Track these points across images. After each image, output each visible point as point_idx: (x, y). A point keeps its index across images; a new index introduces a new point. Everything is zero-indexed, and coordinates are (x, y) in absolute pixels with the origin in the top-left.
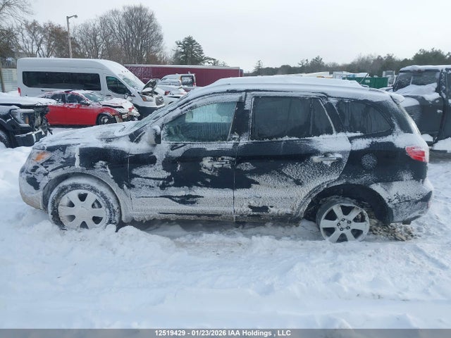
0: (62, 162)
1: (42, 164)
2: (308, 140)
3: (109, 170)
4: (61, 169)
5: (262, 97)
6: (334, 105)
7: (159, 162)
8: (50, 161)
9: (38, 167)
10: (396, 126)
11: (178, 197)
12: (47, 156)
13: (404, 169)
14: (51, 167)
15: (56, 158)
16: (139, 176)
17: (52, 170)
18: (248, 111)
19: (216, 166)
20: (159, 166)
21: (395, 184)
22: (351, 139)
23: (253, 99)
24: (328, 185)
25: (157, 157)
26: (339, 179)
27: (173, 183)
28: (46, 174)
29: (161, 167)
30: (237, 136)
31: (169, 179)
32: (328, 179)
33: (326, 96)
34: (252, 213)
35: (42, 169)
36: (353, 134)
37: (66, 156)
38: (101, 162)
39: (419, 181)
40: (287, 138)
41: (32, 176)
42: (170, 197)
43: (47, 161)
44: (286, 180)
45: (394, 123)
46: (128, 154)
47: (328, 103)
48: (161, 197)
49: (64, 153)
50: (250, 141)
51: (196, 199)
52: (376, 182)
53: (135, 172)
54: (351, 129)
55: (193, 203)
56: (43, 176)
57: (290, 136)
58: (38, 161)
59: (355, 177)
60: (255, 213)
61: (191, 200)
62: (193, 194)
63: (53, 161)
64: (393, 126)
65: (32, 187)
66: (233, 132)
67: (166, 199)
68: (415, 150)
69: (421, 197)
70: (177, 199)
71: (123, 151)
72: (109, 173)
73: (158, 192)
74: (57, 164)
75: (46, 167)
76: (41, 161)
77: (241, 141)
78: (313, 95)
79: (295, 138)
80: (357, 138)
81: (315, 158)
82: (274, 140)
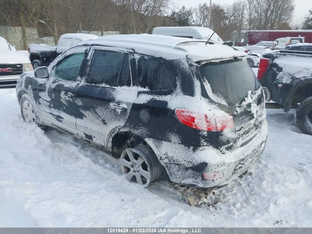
2: (114, 89)
3: (32, 91)
5: (99, 50)
6: (137, 60)
7: (47, 90)
10: (179, 86)
11: (55, 116)
13: (172, 131)
16: (41, 98)
18: (88, 60)
19: (66, 99)
21: (165, 143)
22: (139, 93)
23: (94, 51)
24: (119, 129)
25: (47, 87)
26: (124, 126)
27: (52, 105)
29: (47, 94)
30: (80, 79)
31: (51, 102)
32: (119, 125)
33: (134, 52)
34: (85, 139)
36: (143, 89)
38: (30, 86)
39: (189, 148)
40: (103, 85)
42: (53, 115)
44: (98, 118)
45: (177, 83)
46: (38, 83)
47: (133, 58)
48: (50, 113)
50: (86, 83)
51: (61, 119)
52: (149, 137)
53: (40, 95)
54: (143, 84)
55: (61, 121)
57: (106, 84)
59: (135, 128)
60: (87, 139)
62: (60, 115)
64: (175, 86)
66: (78, 76)
67: (51, 115)
68: (185, 114)
69: (190, 165)
72: (32, 93)
73: (49, 110)
77: (81, 83)
78: (126, 51)
79: (107, 86)
80: (144, 92)
81: (112, 105)
82: (97, 85)
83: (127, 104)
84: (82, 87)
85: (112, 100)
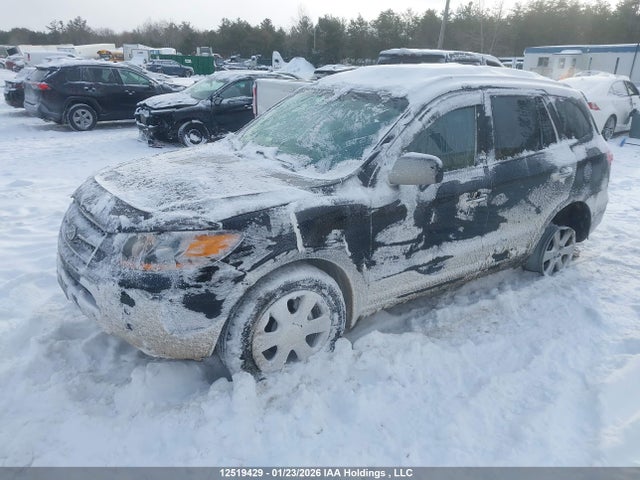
0: (269, 247)
1: (226, 261)
2: (542, 153)
3: (346, 245)
4: (272, 260)
6: (554, 105)
7: (410, 214)
8: (243, 250)
9: (217, 268)
11: (424, 265)
12: (233, 240)
14: (247, 263)
15: (255, 240)
16: (383, 245)
17: (254, 267)
18: (489, 117)
19: (472, 206)
20: (410, 221)
22: (572, 148)
24: (560, 208)
25: (408, 206)
26: (569, 198)
27: (422, 244)
28: (238, 280)
29: (412, 221)
30: (484, 157)
31: (418, 239)
32: (561, 201)
33: (547, 94)
34: (494, 264)
35: (228, 270)
36: (571, 141)
37: (274, 233)
38: (334, 231)
40: (525, 153)
41: (203, 290)
42: (416, 268)
43: (235, 252)
44: (530, 210)
46: (370, 209)
47: (550, 103)
48: (406, 270)
49: (269, 228)
50: (497, 161)
51: (444, 262)
53: (380, 238)
54: (568, 134)
55: (440, 268)
56: (231, 284)
57: (528, 150)
58: (213, 256)
59: (579, 193)
60: (497, 263)
61: (439, 264)
62: (441, 254)
63: (250, 247)
65: (201, 316)
66: (479, 151)
67: (411, 272)
70: (425, 268)
71: (362, 205)
72: (347, 248)
73: (404, 263)
74: (261, 252)
75: (236, 265)
76: (221, 254)
77: (489, 164)
78: (537, 93)
79: (532, 153)
80: (575, 145)
81: (555, 176)
82: (516, 157)
83: (572, 165)
84: (496, 169)
85: (553, 169)
